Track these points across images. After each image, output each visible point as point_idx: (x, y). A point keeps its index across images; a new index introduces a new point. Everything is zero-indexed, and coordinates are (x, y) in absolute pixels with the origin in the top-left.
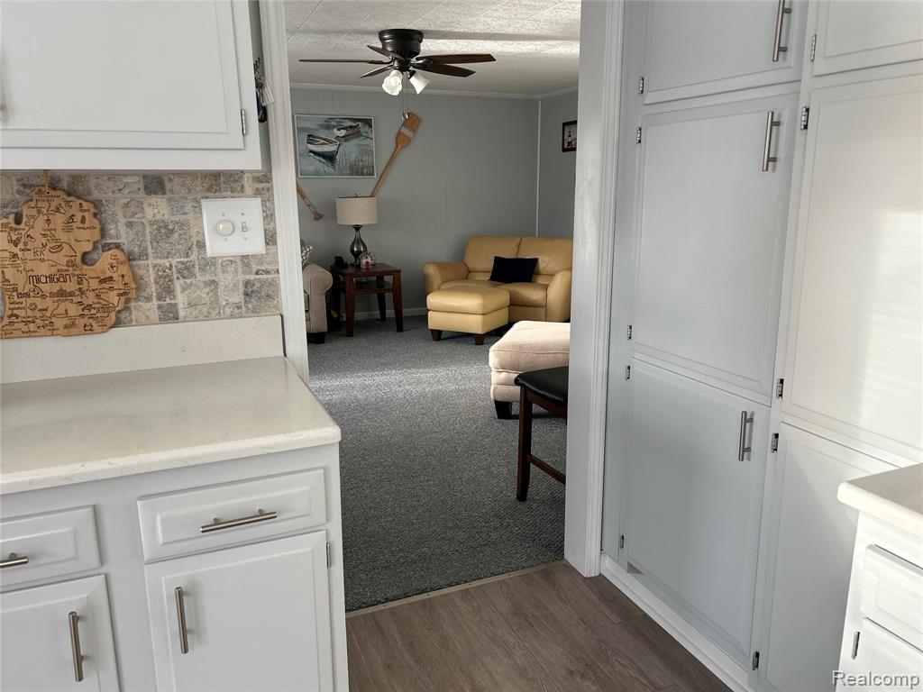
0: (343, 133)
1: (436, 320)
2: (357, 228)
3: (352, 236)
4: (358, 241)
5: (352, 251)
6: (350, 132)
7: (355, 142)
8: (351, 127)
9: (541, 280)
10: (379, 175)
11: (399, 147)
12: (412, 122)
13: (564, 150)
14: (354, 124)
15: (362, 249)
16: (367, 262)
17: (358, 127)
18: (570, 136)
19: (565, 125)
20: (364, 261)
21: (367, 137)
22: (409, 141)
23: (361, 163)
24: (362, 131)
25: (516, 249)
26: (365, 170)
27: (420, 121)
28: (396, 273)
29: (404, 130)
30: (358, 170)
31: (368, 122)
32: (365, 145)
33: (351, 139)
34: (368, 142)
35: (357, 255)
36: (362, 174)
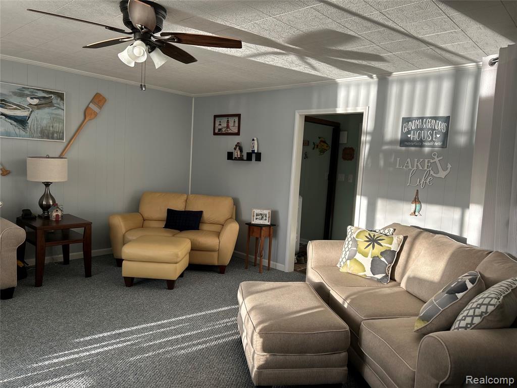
0: (35, 101)
1: (129, 269)
2: (47, 184)
3: (42, 190)
4: (47, 196)
5: (41, 205)
6: (43, 101)
7: (47, 110)
8: (44, 98)
9: (205, 227)
10: (69, 139)
11: (87, 119)
12: (98, 100)
13: (215, 134)
14: (47, 96)
15: (51, 203)
16: (57, 215)
17: (50, 98)
18: (220, 125)
19: (215, 117)
20: (54, 214)
21: (59, 108)
22: (96, 114)
23: (51, 129)
24: (54, 101)
25: (184, 204)
26: (55, 135)
27: (106, 100)
28: (87, 226)
29: (92, 106)
30: (47, 134)
31: (60, 96)
32: (56, 114)
33: (44, 107)
34: (60, 112)
35: (46, 208)
36: (53, 138)
